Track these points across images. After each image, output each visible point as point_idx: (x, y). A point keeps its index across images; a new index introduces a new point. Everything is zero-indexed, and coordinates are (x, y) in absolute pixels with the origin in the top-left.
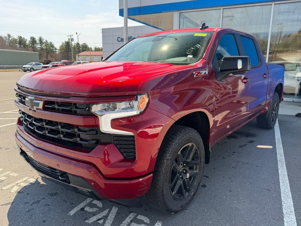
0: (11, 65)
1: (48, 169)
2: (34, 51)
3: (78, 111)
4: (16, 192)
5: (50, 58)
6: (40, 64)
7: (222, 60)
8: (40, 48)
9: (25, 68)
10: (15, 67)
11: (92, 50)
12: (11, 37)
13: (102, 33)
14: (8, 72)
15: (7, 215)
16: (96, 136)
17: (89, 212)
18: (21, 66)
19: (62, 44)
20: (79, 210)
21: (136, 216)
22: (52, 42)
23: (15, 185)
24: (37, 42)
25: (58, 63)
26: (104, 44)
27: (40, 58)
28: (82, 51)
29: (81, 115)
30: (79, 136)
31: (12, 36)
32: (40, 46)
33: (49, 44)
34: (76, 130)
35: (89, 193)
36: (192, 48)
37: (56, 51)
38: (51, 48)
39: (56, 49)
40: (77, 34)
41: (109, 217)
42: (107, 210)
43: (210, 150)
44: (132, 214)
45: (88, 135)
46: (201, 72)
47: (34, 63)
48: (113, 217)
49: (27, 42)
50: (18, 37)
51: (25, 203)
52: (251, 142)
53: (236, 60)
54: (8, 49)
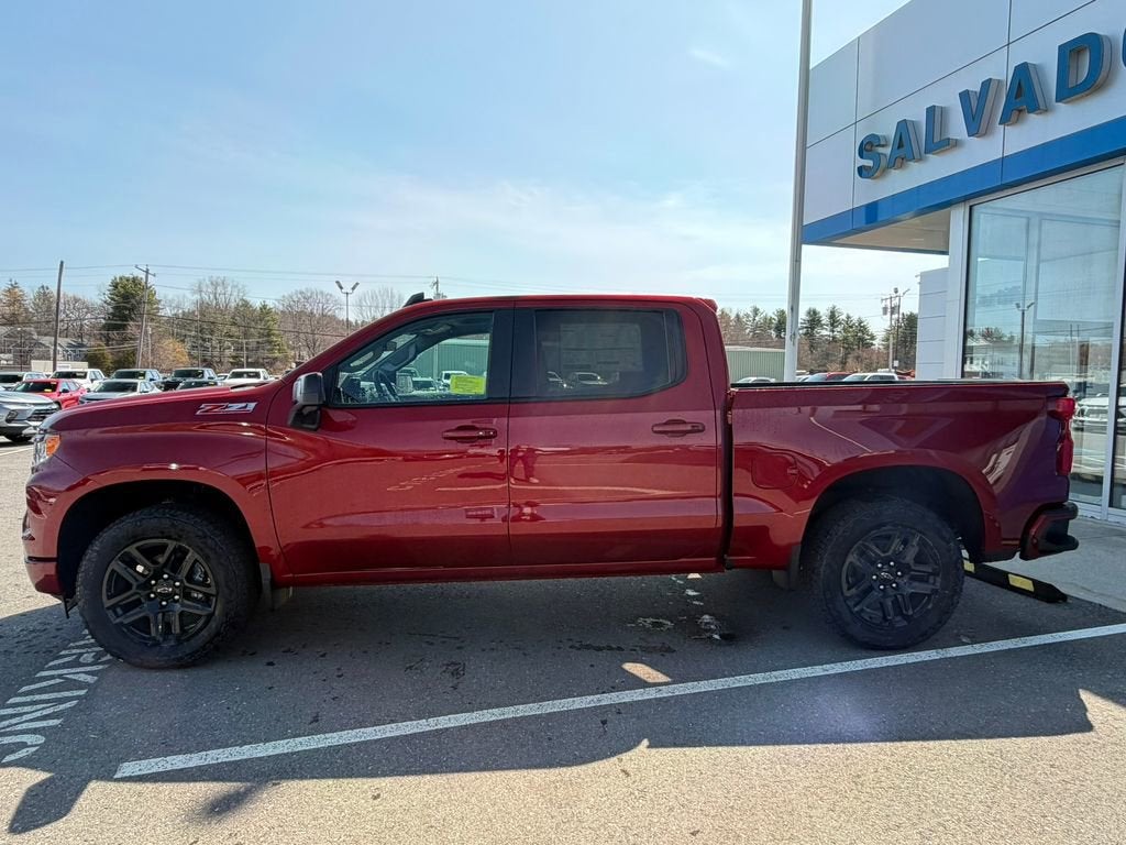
8: (829, 336)
12: (760, 314)
13: (918, 286)
22: (864, 318)
24: (823, 322)
26: (920, 308)
31: (761, 311)
32: (828, 333)
33: (854, 324)
37: (872, 344)
38: (860, 335)
39: (873, 338)
46: (229, 405)
50: (776, 313)
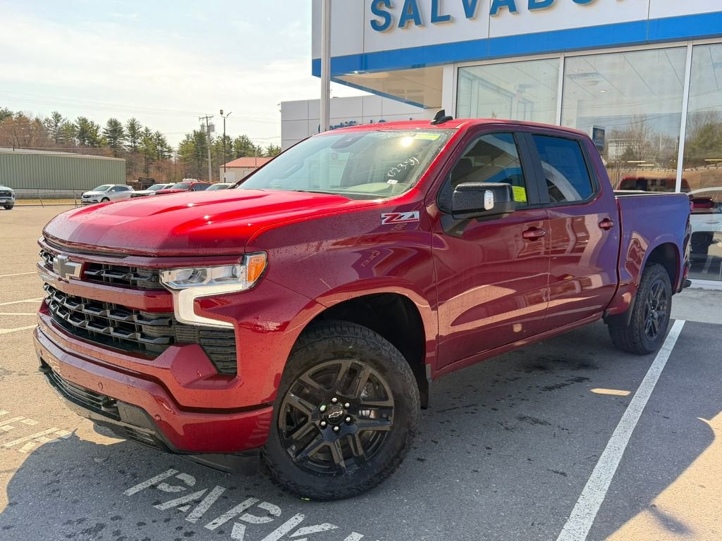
0: (57, 191)
1: (85, 394)
2: (116, 156)
3: (140, 282)
4: (28, 453)
5: (153, 173)
6: (127, 189)
7: (455, 191)
8: (131, 146)
9: (88, 197)
10: (66, 195)
11: (263, 153)
12: (61, 120)
13: (280, 113)
14: (48, 208)
15: (6, 489)
16: (169, 329)
17: (165, 493)
18: (79, 192)
19: (185, 138)
20: (147, 488)
21: (257, 504)
22: (161, 132)
23: (28, 441)
24: (124, 133)
25: (170, 187)
26: (284, 140)
27: (129, 174)
28: (235, 157)
29: (144, 289)
30: (140, 329)
32: (130, 144)
33: (152, 137)
34: (135, 317)
35: (152, 439)
36: (402, 166)
37: (170, 156)
38: (159, 148)
39: (170, 151)
40: (222, 113)
41: (203, 503)
42: (203, 492)
43: (427, 377)
44: (251, 499)
45: (155, 328)
46: (402, 214)
47: (112, 186)
48: (212, 502)
49: (100, 133)
50: (78, 120)
51: (44, 472)
52: (580, 380)
53: (482, 190)
54: (52, 150)
